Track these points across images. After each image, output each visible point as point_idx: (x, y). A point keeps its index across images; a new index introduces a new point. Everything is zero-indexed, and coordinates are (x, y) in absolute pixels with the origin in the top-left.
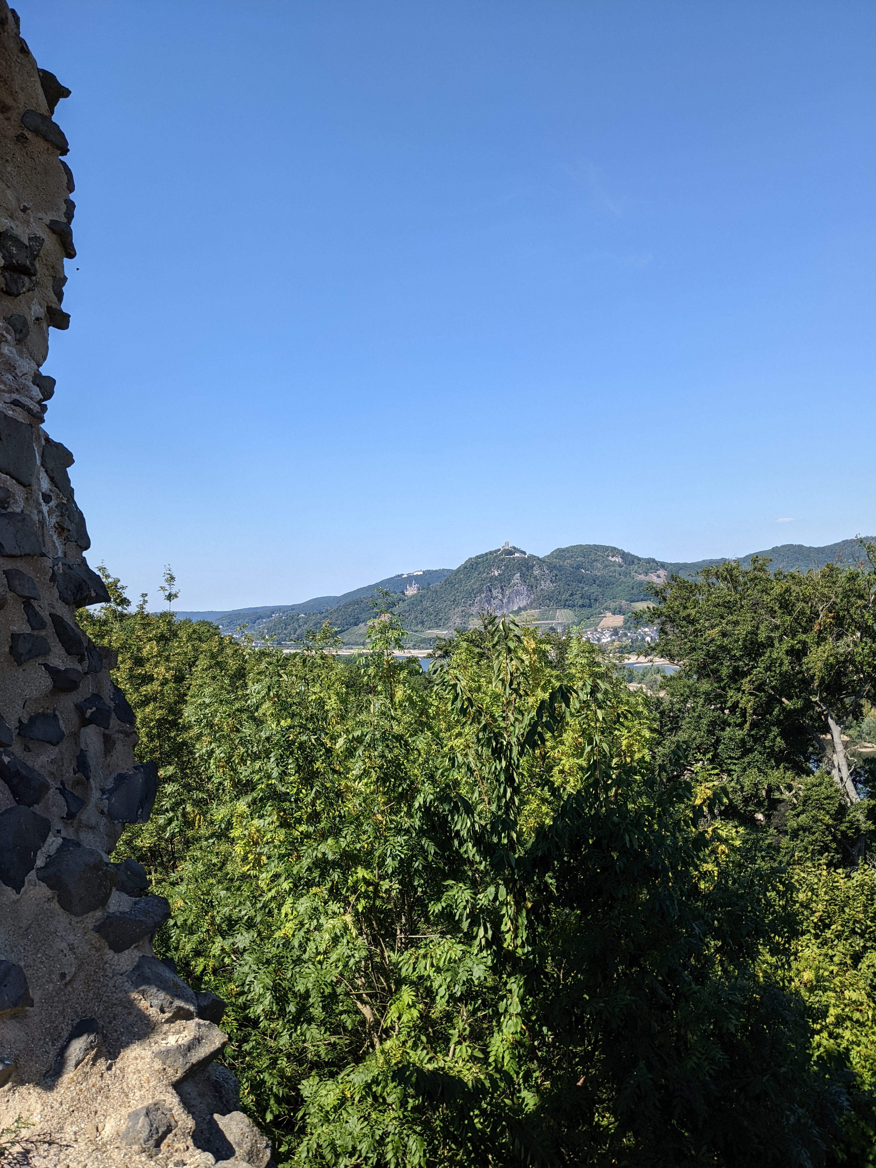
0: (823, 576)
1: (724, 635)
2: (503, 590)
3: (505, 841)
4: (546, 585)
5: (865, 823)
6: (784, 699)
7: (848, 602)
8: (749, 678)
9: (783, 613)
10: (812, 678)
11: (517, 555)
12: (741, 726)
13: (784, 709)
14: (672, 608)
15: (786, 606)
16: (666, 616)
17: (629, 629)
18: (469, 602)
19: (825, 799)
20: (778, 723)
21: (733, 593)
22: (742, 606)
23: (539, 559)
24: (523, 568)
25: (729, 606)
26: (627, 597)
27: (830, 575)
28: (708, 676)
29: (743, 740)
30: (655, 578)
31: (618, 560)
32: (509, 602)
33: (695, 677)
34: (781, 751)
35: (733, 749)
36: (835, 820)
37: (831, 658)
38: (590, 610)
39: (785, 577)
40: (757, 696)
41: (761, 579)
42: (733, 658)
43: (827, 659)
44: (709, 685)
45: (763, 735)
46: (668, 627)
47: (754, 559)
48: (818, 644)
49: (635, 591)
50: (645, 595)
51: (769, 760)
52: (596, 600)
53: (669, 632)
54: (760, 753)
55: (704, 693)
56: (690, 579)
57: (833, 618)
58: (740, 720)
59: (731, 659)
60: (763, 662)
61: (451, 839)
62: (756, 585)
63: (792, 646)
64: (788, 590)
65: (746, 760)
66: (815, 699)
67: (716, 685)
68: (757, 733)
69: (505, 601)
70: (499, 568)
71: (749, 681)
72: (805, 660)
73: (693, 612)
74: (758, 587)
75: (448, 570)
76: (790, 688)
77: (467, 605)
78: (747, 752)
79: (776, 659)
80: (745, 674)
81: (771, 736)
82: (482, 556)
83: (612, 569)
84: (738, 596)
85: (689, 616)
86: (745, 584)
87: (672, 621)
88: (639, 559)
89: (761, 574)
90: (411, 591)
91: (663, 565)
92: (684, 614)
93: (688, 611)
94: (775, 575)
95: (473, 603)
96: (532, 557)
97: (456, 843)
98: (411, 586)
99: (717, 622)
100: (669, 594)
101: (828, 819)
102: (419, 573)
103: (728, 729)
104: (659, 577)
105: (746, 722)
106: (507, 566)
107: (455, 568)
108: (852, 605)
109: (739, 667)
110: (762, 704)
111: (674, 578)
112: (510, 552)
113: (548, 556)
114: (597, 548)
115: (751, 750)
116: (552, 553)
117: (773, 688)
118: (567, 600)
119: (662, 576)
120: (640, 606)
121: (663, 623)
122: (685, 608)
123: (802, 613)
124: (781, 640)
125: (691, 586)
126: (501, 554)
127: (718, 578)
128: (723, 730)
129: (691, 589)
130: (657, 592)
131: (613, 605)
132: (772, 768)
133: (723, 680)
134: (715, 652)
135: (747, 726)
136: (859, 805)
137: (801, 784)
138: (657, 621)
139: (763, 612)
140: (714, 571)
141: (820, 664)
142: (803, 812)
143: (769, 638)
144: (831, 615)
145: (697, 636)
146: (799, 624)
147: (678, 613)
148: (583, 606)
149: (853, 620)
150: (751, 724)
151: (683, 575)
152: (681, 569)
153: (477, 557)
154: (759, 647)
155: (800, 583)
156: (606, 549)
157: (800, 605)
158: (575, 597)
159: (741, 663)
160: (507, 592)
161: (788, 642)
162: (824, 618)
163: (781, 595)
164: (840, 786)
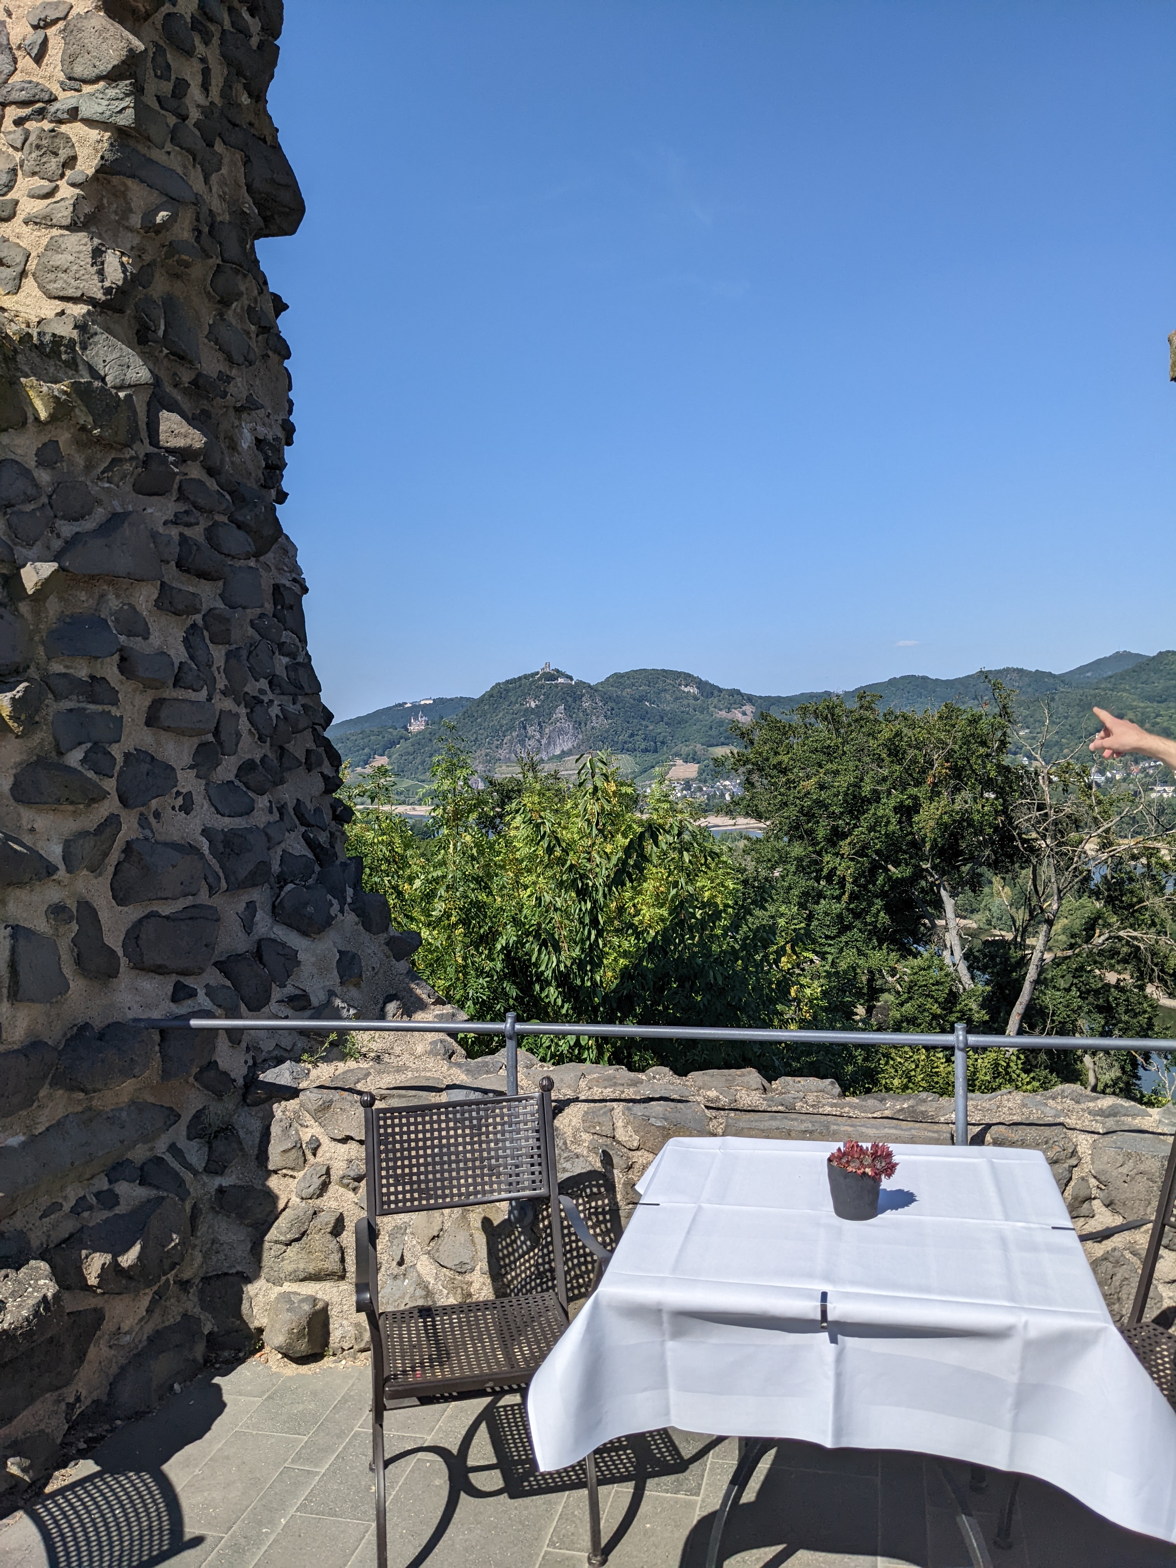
0: (940, 718)
1: (822, 787)
2: (541, 727)
3: (589, 984)
4: (599, 722)
5: (978, 1012)
6: (890, 866)
7: (968, 750)
8: (848, 840)
9: (892, 762)
10: (923, 840)
11: (560, 680)
12: (838, 898)
13: (890, 878)
14: (760, 754)
15: (896, 753)
16: (753, 764)
17: (705, 781)
18: (496, 743)
19: (933, 985)
20: (883, 895)
21: (834, 736)
22: (844, 753)
23: (589, 686)
24: (569, 699)
25: (829, 752)
26: (704, 740)
27: (949, 716)
28: (801, 837)
29: (840, 916)
30: (740, 715)
31: (693, 690)
32: (549, 743)
33: (786, 839)
34: (886, 930)
35: (828, 926)
36: (943, 1009)
37: (946, 817)
38: (656, 755)
39: (896, 717)
40: (858, 862)
41: (868, 720)
42: (832, 816)
43: (941, 818)
44: (802, 849)
45: (863, 909)
46: (755, 777)
47: (861, 694)
48: (931, 799)
49: (714, 732)
50: (727, 738)
51: (870, 939)
52: (663, 743)
53: (757, 784)
54: (860, 930)
55: (796, 859)
56: (784, 719)
57: (950, 768)
58: (838, 892)
59: (828, 817)
60: (866, 821)
61: (532, 983)
62: (862, 727)
63: (902, 802)
64: (898, 734)
65: (843, 939)
66: (926, 865)
67: (810, 849)
68: (857, 907)
69: (544, 741)
70: (536, 697)
71: (850, 844)
72: (916, 819)
73: (786, 759)
74: (863, 730)
75: (468, 699)
76: (897, 852)
77: (493, 746)
78: (845, 929)
79: (882, 817)
80: (844, 836)
81: (874, 910)
82: (513, 681)
83: (685, 702)
84: (840, 740)
85: (780, 763)
86: (850, 725)
87: (761, 769)
88: (720, 690)
89: (868, 713)
90: (417, 726)
91: (750, 699)
92: (775, 762)
93: (780, 758)
94: (885, 715)
95: (501, 744)
96: (580, 683)
97: (537, 987)
98: (416, 719)
99: (814, 771)
100: (757, 736)
101: (936, 1009)
102: (428, 702)
103: (822, 901)
104: (744, 714)
105: (844, 893)
106: (547, 696)
107: (477, 696)
108: (973, 753)
109: (838, 826)
110: (864, 872)
111: (764, 717)
112: (552, 676)
113: (602, 683)
114: (665, 673)
115: (849, 928)
116: (608, 679)
117: (877, 852)
118: (625, 743)
119: (748, 712)
120: (720, 751)
121: (750, 772)
122: (776, 753)
123: (914, 761)
124: (889, 793)
125: (784, 727)
126: (540, 679)
127: (817, 718)
128: (817, 903)
129: (785, 730)
130: (743, 734)
131: (685, 750)
132: (874, 948)
133: (819, 843)
134: (810, 808)
135: (846, 897)
136: (971, 994)
137: (905, 968)
138: (742, 770)
139: (867, 759)
140: (812, 709)
141: (932, 823)
142: (906, 1001)
143: (874, 791)
144: (947, 765)
145: (789, 789)
146: (911, 775)
147: (767, 759)
148: (646, 750)
149: (973, 771)
150: (850, 897)
151: (775, 713)
152: (773, 704)
153: (507, 682)
154: (863, 802)
155: (912, 726)
156: (678, 675)
157: (911, 752)
158: (636, 738)
159: (840, 822)
160: (547, 731)
161: (897, 797)
162: (939, 768)
163: (890, 739)
164: (952, 969)
